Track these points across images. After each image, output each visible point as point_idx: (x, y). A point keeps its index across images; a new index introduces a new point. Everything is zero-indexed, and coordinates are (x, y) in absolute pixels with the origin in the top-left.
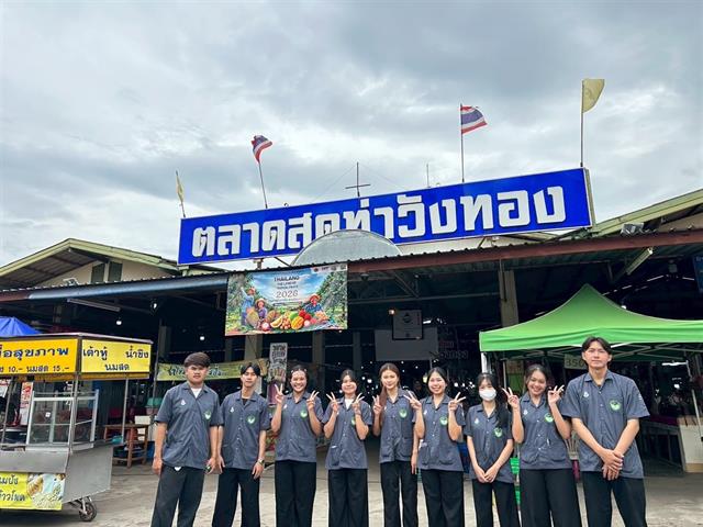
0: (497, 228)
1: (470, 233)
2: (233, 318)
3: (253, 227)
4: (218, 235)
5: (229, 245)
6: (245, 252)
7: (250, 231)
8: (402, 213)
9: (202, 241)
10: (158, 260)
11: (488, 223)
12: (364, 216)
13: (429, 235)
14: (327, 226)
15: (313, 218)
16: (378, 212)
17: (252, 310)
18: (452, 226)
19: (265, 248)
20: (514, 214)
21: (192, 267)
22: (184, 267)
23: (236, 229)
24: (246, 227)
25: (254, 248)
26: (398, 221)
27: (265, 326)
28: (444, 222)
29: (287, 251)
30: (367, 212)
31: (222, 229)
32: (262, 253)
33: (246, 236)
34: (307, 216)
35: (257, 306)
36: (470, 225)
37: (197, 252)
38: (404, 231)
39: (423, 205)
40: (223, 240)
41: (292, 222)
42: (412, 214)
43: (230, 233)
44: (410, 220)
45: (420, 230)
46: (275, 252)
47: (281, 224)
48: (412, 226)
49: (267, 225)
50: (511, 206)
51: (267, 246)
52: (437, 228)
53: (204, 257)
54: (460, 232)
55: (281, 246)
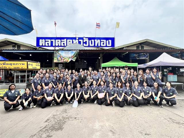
0: (101, 46)
1: (96, 46)
2: (56, 59)
3: (54, 40)
4: (45, 41)
5: (48, 44)
6: (52, 46)
7: (53, 41)
8: (84, 41)
9: (42, 42)
10: (31, 46)
11: (99, 45)
12: (77, 41)
13: (89, 46)
14: (70, 42)
15: (67, 40)
16: (80, 40)
17: (59, 58)
18: (93, 45)
19: (56, 45)
20: (103, 44)
21: (39, 48)
22: (38, 47)
23: (50, 40)
24: (52, 40)
25: (54, 45)
26: (84, 43)
27: (62, 61)
28: (92, 44)
29: (61, 46)
30: (78, 40)
31: (46, 40)
32: (55, 46)
33: (52, 42)
34: (65, 40)
35: (60, 57)
36: (96, 45)
37: (41, 44)
38: (84, 45)
39: (88, 40)
40: (47, 43)
41: (62, 40)
42: (86, 42)
43: (48, 41)
44: (86, 43)
45: (87, 45)
46: (58, 46)
47: (60, 40)
48: (86, 44)
49: (57, 40)
50: (103, 42)
51: (57, 45)
52: (90, 45)
53: (42, 46)
54: (94, 46)
55: (60, 45)
